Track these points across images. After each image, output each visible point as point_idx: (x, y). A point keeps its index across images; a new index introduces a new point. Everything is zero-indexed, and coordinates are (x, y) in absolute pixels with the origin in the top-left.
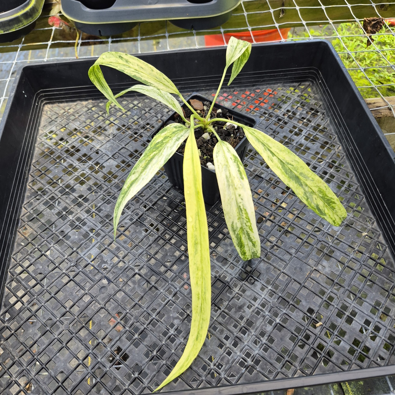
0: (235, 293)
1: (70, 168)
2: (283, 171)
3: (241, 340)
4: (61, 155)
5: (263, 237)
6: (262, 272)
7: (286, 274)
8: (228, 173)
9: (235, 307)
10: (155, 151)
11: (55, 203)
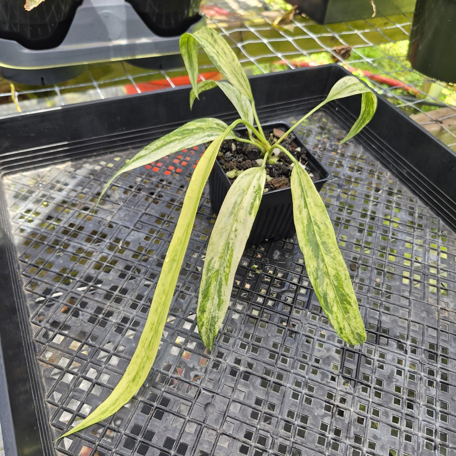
0: (375, 360)
1: (80, 253)
3: (413, 417)
7: (415, 322)
9: (384, 378)
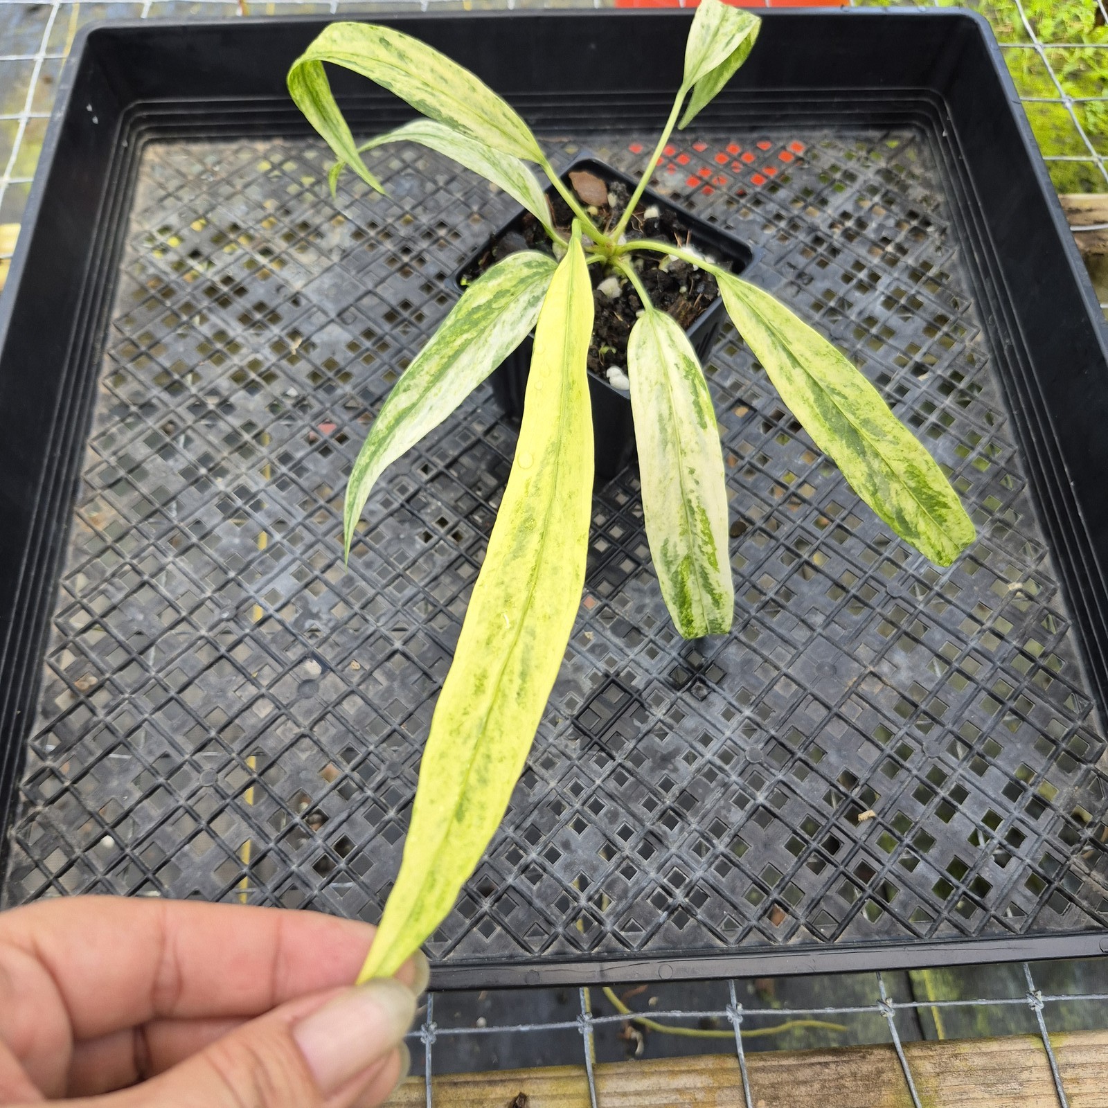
0: (656, 719)
2: (817, 411)
3: (660, 841)
4: (194, 302)
5: (742, 576)
6: (731, 670)
8: (665, 407)
9: (653, 757)
10: (467, 331)
11: (178, 443)
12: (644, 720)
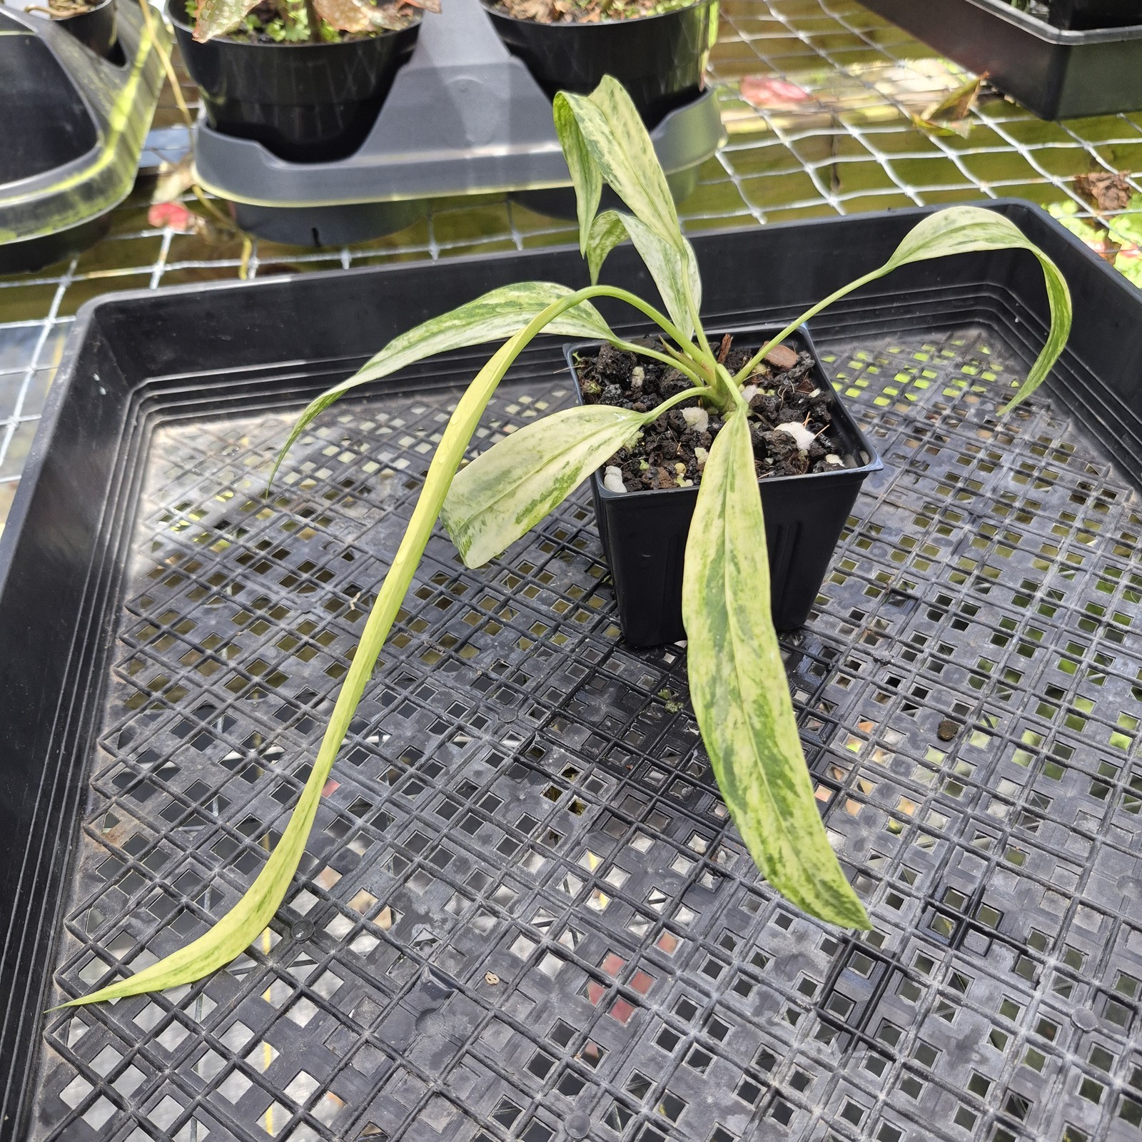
0: (933, 991)
1: (260, 608)
4: (225, 571)
5: (975, 786)
6: (1007, 907)
7: (1093, 908)
9: (946, 1046)
11: (215, 726)
12: (914, 995)
